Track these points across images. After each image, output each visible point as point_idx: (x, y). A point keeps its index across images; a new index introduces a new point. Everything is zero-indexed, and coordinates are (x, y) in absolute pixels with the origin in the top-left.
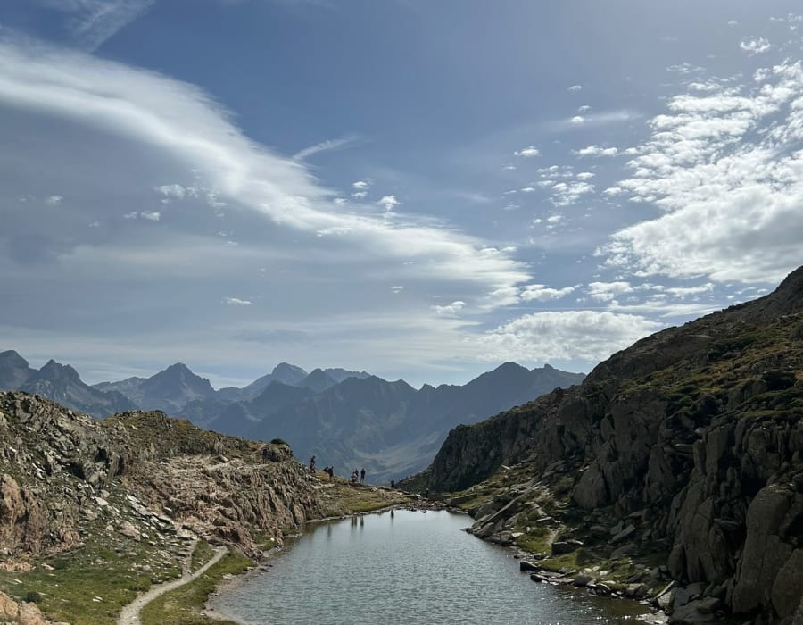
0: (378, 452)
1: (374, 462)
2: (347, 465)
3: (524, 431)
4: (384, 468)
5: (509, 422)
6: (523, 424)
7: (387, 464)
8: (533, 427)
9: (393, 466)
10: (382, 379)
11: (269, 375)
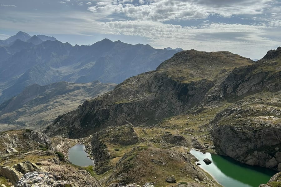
0: (59, 68)
1: (58, 71)
2: (47, 72)
3: (99, 104)
4: (61, 73)
5: (97, 102)
6: (99, 103)
7: (62, 72)
8: (101, 103)
9: (64, 73)
10: (60, 42)
11: (15, 36)
